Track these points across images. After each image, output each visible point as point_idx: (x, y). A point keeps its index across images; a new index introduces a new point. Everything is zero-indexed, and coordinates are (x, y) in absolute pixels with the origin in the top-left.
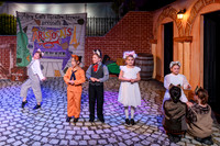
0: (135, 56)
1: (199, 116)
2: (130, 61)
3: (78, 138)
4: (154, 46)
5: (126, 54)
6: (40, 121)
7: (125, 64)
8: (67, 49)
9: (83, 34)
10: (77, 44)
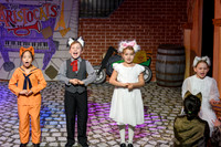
2: (128, 56)
5: (122, 46)
8: (51, 38)
9: (75, 15)
10: (66, 31)
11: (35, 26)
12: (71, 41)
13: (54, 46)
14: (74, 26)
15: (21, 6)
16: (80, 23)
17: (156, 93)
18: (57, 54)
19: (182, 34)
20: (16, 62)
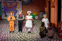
0: (31, 12)
1: (49, 31)
2: (29, 14)
3: (13, 38)
4: (46, 8)
5: (28, 12)
6: (3, 33)
7: (28, 15)
8: (16, 10)
9: (21, 4)
10: (19, 8)
11: (12, 7)
12: (19, 11)
13: (17, 11)
14: (21, 7)
15: (9, 2)
16: (22, 6)
17: (39, 22)
18: (17, 13)
19: (45, 9)
20: (8, 15)
